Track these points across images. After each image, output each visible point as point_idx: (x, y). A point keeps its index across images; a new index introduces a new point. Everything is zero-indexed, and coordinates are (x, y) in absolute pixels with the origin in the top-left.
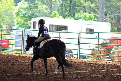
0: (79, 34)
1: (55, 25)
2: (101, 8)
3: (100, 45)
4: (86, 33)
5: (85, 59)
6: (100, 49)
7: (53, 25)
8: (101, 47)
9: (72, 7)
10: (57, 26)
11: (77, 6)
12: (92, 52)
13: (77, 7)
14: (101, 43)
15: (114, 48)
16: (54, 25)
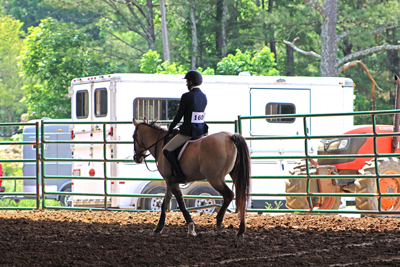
0: (238, 124)
1: (156, 100)
2: (327, 28)
3: (316, 160)
4: (269, 121)
5: (264, 214)
6: (316, 173)
7: (146, 99)
8: (318, 167)
9: (224, 32)
10: (163, 101)
11: (243, 28)
12: (288, 187)
13: (241, 31)
14: (319, 153)
15: (366, 167)
16: (151, 100)
